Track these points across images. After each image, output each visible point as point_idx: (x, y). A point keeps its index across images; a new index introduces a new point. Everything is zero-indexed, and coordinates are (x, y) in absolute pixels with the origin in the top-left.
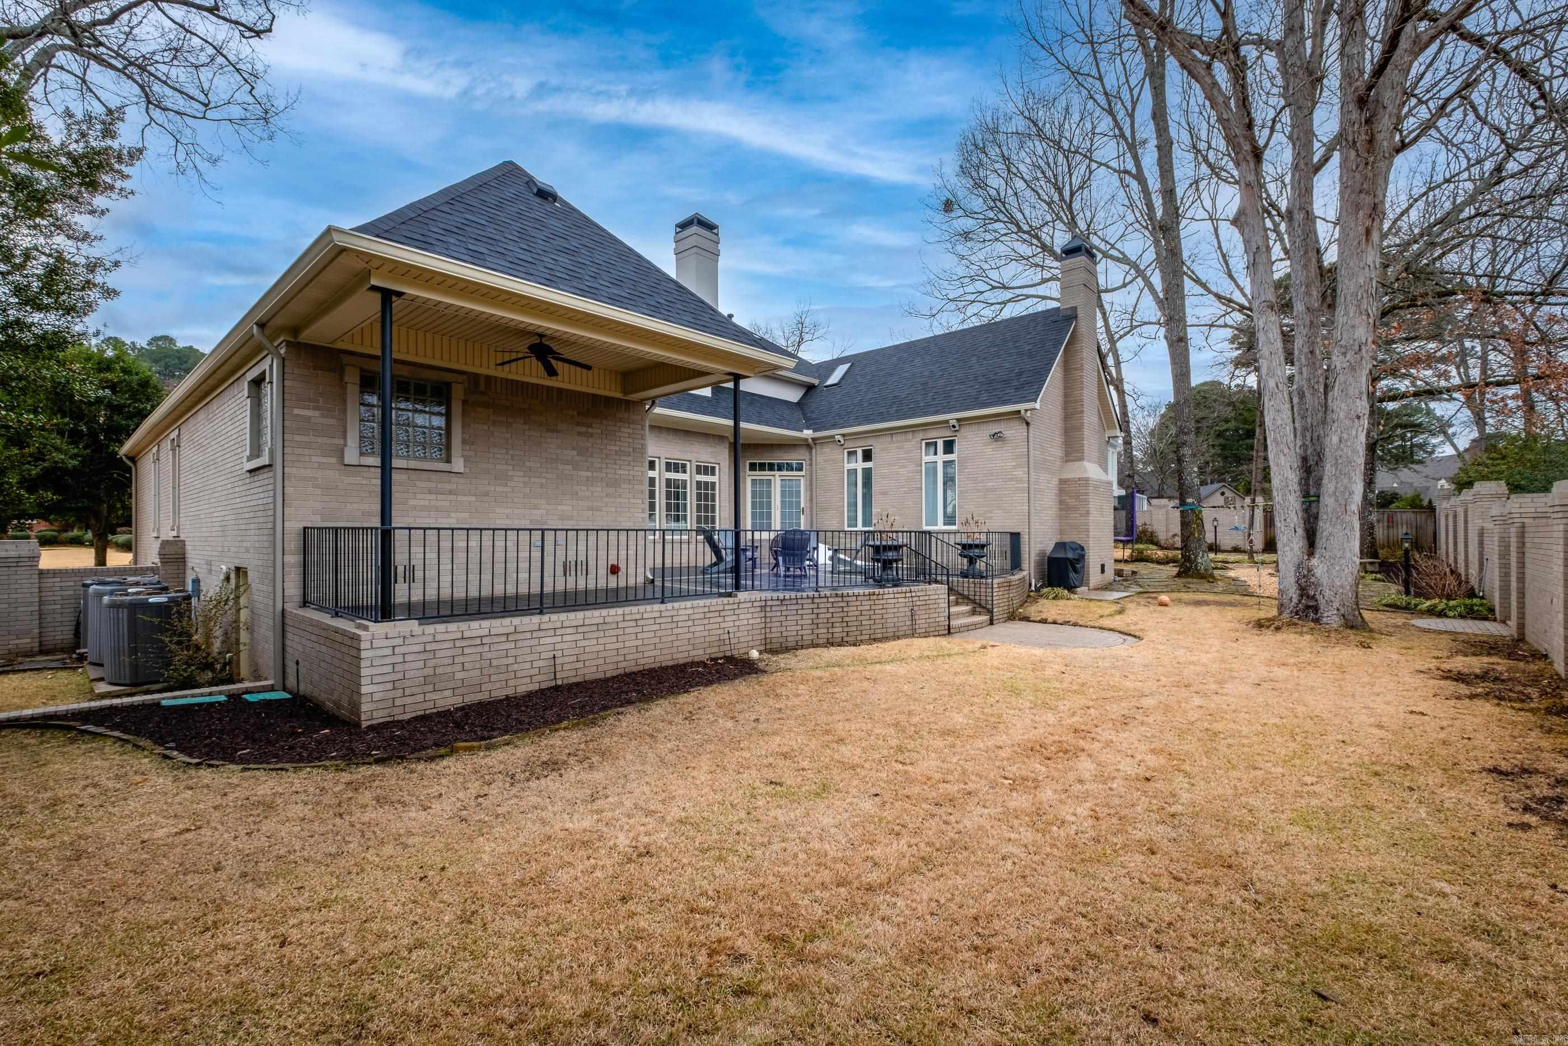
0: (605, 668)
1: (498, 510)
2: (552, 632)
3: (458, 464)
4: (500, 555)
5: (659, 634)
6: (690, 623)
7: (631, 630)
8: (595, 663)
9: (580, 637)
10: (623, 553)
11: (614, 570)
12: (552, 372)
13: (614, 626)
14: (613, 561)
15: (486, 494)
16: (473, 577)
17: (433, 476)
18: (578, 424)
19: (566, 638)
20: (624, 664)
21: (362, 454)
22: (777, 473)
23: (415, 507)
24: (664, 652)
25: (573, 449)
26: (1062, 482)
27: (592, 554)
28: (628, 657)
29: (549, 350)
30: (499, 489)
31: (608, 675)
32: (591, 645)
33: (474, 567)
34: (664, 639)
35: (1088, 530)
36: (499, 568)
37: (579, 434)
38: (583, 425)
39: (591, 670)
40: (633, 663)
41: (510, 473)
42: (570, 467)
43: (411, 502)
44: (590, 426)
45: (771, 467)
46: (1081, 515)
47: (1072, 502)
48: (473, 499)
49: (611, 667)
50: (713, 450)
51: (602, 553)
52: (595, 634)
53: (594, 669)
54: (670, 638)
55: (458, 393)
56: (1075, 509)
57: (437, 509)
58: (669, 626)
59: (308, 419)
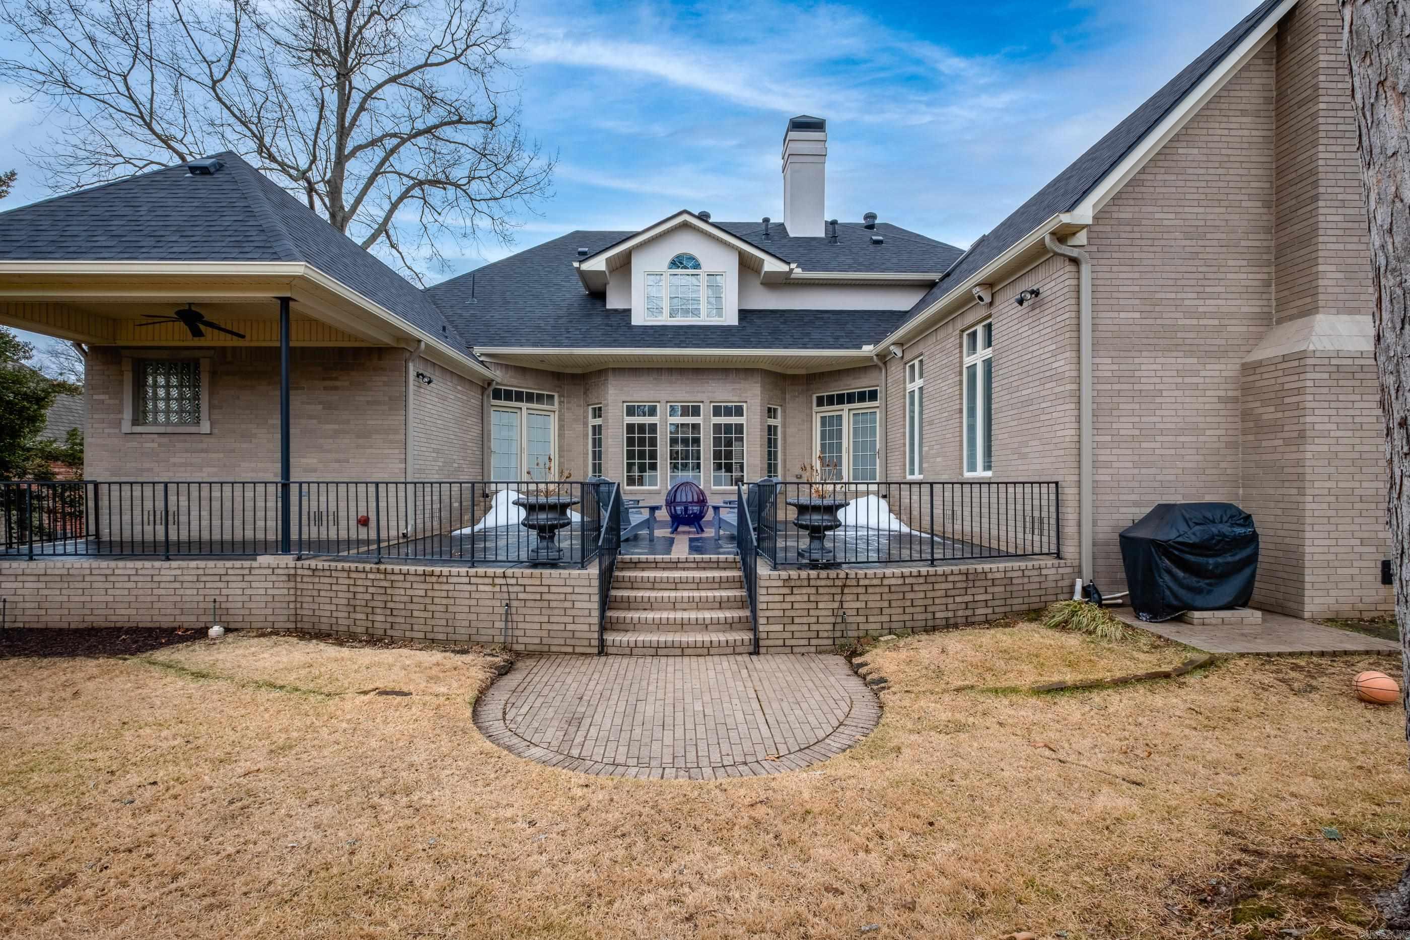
0: (70, 619)
1: (243, 464)
2: (13, 579)
3: (205, 427)
4: (249, 504)
5: (134, 592)
6: (178, 585)
7: (100, 585)
8: (58, 612)
9: (42, 585)
10: (373, 505)
11: (364, 522)
12: (197, 333)
13: (80, 579)
14: (362, 513)
15: (233, 451)
16: (227, 523)
17: (188, 438)
18: (324, 379)
19: (27, 585)
20: (91, 618)
21: (133, 425)
22: (846, 407)
23: (174, 465)
24: (141, 612)
25: (320, 403)
26: (1249, 369)
27: (343, 505)
28: (96, 612)
29: (199, 317)
30: (245, 446)
31: (73, 626)
32: (54, 595)
33: (227, 514)
34: (141, 599)
35: (1301, 477)
36: (249, 515)
37: (325, 388)
38: (331, 379)
39: (54, 619)
40: (103, 619)
41: (254, 431)
42: (315, 421)
43: (172, 460)
44: (336, 379)
45: (841, 399)
46: (1287, 442)
47: (1269, 413)
48: (221, 455)
49: (76, 618)
50: (737, 386)
51: (352, 504)
52: (59, 585)
53: (57, 618)
54: (149, 599)
55: (205, 364)
56: (1276, 427)
57: (191, 465)
58: (149, 585)
59: (103, 401)
